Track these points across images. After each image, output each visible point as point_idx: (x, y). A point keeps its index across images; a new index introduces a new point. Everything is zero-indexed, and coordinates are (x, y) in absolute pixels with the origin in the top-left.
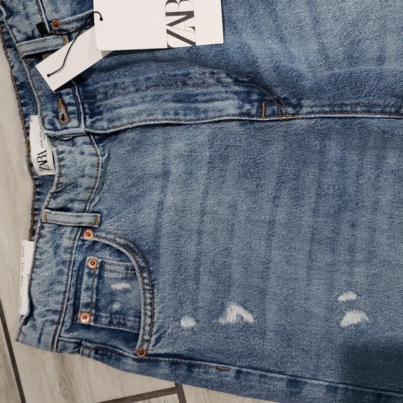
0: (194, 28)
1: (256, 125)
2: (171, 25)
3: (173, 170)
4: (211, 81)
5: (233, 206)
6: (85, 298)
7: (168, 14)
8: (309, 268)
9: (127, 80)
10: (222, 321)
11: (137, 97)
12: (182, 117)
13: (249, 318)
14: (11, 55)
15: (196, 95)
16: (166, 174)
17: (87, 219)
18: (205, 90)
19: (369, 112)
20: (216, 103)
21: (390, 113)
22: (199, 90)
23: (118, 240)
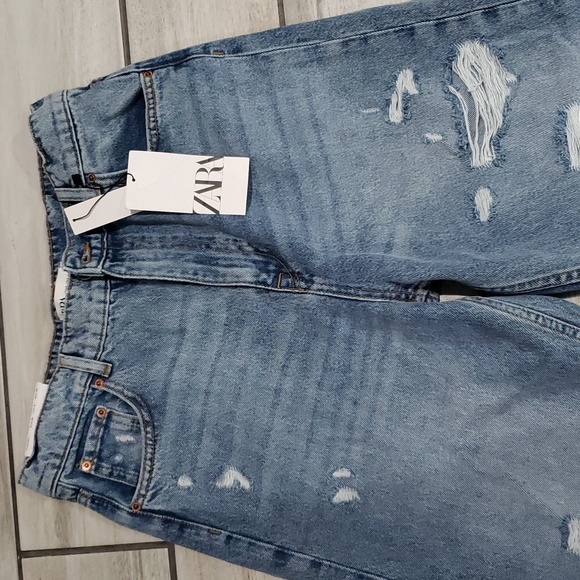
0: (219, 197)
1: (272, 294)
2: (199, 192)
3: (189, 327)
4: (233, 247)
5: (243, 370)
6: (89, 446)
7: (197, 182)
8: (309, 441)
9: (155, 236)
10: (219, 484)
11: (161, 252)
12: (200, 278)
13: (246, 484)
14: (49, 202)
15: (218, 259)
16: (182, 331)
17: (96, 367)
18: (226, 256)
19: (370, 296)
20: (235, 269)
21: (391, 298)
22: (222, 255)
23: (125, 392)
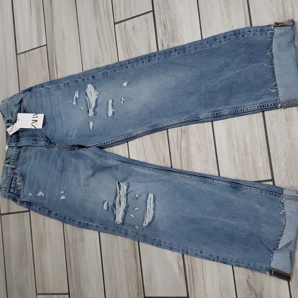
0: (37, 124)
1: (49, 148)
2: (32, 123)
4: (41, 136)
6: (12, 186)
7: (32, 120)
10: (37, 195)
11: (26, 138)
12: (34, 144)
13: (43, 195)
16: (30, 158)
17: (13, 166)
18: (40, 139)
20: (41, 142)
23: (19, 173)
